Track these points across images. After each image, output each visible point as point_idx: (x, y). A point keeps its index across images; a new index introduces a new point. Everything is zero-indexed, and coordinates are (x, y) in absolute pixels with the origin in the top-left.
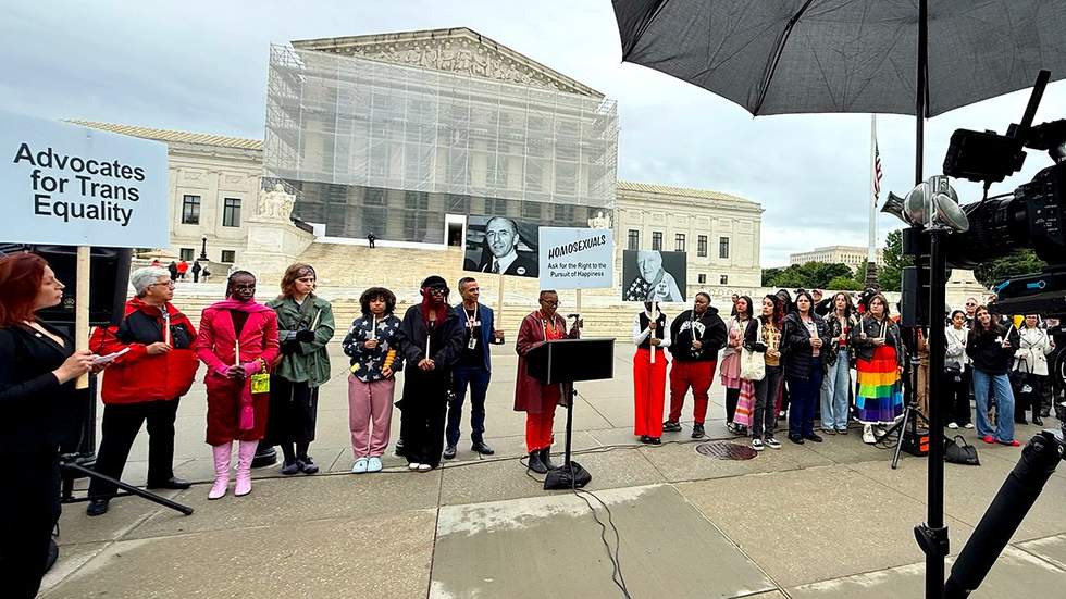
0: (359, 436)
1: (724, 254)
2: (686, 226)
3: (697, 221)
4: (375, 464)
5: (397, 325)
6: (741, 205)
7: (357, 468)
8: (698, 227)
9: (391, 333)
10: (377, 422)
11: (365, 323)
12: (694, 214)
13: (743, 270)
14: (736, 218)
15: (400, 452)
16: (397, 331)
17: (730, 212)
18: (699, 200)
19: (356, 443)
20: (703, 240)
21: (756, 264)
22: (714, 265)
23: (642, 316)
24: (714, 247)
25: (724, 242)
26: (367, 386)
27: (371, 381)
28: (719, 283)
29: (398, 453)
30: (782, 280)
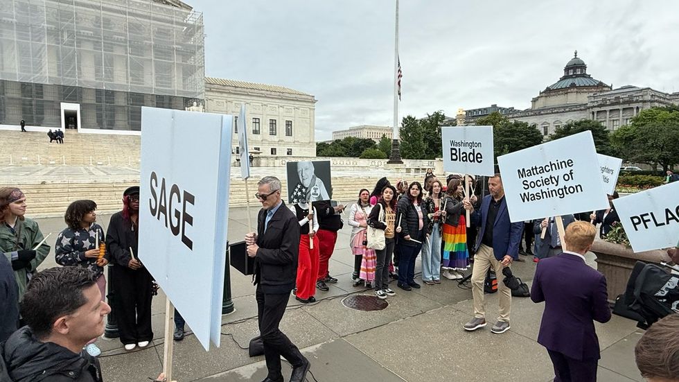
1: (289, 133)
2: (260, 112)
3: (268, 109)
6: (300, 96)
8: (268, 113)
12: (265, 103)
13: (302, 144)
14: (297, 106)
17: (292, 102)
18: (269, 93)
20: (273, 123)
21: (312, 140)
22: (282, 141)
24: (281, 128)
25: (289, 124)
28: (286, 155)
30: (330, 151)
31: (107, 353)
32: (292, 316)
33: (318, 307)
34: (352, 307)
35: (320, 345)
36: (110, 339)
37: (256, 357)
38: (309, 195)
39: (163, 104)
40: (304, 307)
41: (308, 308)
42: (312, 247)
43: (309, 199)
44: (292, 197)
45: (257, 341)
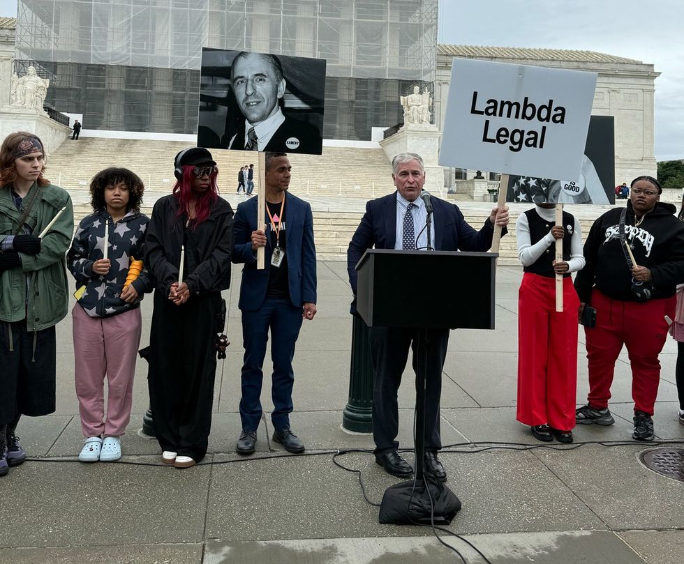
0: (89, 404)
4: (111, 449)
5: (143, 228)
6: (619, 67)
7: (86, 454)
9: (134, 240)
10: (112, 383)
11: (97, 224)
14: (614, 86)
15: (150, 428)
16: (142, 238)
19: (85, 413)
23: (531, 215)
26: (98, 323)
27: (103, 316)
29: (147, 431)
31: (133, 458)
32: (506, 463)
33: (573, 455)
34: (663, 472)
35: (551, 534)
36: (149, 437)
37: (393, 527)
38: (555, 187)
39: (366, 93)
40: (539, 451)
41: (548, 455)
42: (560, 308)
43: (556, 196)
44: (515, 188)
45: (401, 490)
